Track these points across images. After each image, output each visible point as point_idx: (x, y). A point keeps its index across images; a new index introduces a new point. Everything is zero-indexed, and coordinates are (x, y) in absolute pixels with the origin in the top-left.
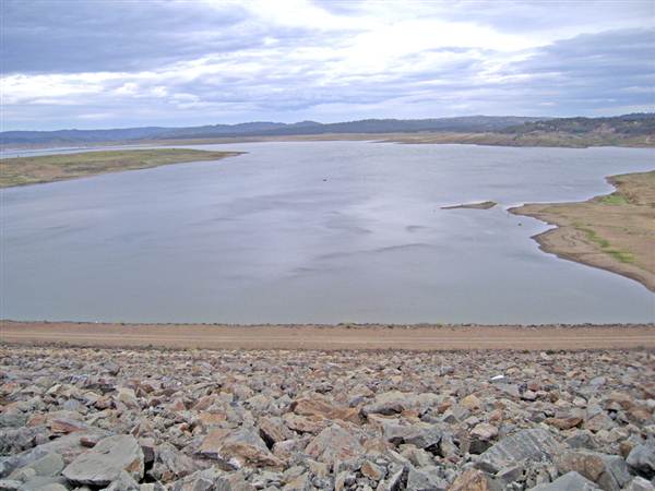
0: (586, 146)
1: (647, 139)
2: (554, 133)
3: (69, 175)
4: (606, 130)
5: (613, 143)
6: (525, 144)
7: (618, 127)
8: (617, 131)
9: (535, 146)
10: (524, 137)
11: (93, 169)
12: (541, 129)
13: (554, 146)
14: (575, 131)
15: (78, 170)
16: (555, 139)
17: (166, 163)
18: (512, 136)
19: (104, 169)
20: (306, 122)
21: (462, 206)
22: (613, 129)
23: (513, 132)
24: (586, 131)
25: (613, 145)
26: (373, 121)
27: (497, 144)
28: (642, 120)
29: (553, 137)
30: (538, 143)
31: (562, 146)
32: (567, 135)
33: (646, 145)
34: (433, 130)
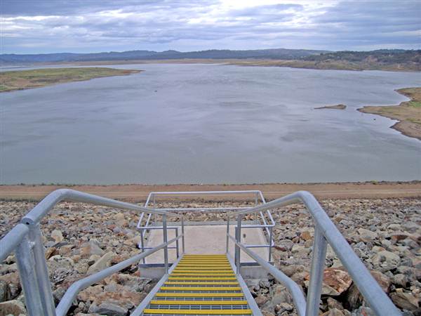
0: (362, 70)
1: (399, 66)
2: (341, 61)
3: (35, 84)
4: (371, 59)
5: (377, 68)
6: (323, 68)
7: (379, 58)
8: (379, 61)
9: (329, 69)
10: (322, 63)
11: (49, 80)
12: (331, 58)
13: (341, 69)
14: (354, 60)
15: (40, 81)
16: (341, 65)
17: (96, 77)
18: (314, 62)
19: (56, 81)
20: (170, 51)
21: (325, 107)
22: (376, 59)
23: (313, 60)
24: (360, 60)
25: (377, 69)
26: (215, 51)
27: (304, 67)
28: (393, 54)
29: (339, 63)
30: (331, 67)
31: (347, 69)
32: (349, 62)
33: (398, 70)
34: (256, 57)
